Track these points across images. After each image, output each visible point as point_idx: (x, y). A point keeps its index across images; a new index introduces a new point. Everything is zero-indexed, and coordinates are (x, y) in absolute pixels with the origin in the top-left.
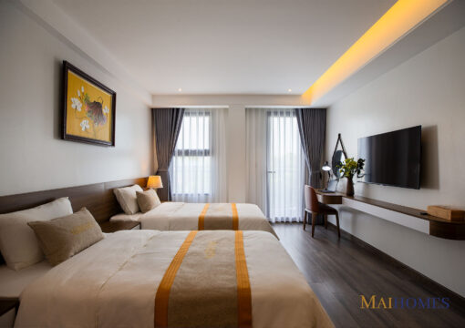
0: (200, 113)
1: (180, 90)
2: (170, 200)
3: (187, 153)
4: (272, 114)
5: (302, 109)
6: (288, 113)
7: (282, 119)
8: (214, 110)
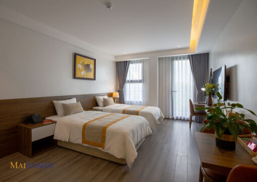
0: (137, 62)
1: (125, 53)
2: (124, 103)
4: (175, 59)
5: (192, 55)
6: (184, 58)
7: (180, 61)
8: (144, 60)
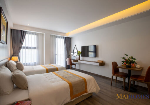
0: (33, 34)
3: (27, 48)
4: (57, 37)
5: (65, 37)
8: (38, 34)
